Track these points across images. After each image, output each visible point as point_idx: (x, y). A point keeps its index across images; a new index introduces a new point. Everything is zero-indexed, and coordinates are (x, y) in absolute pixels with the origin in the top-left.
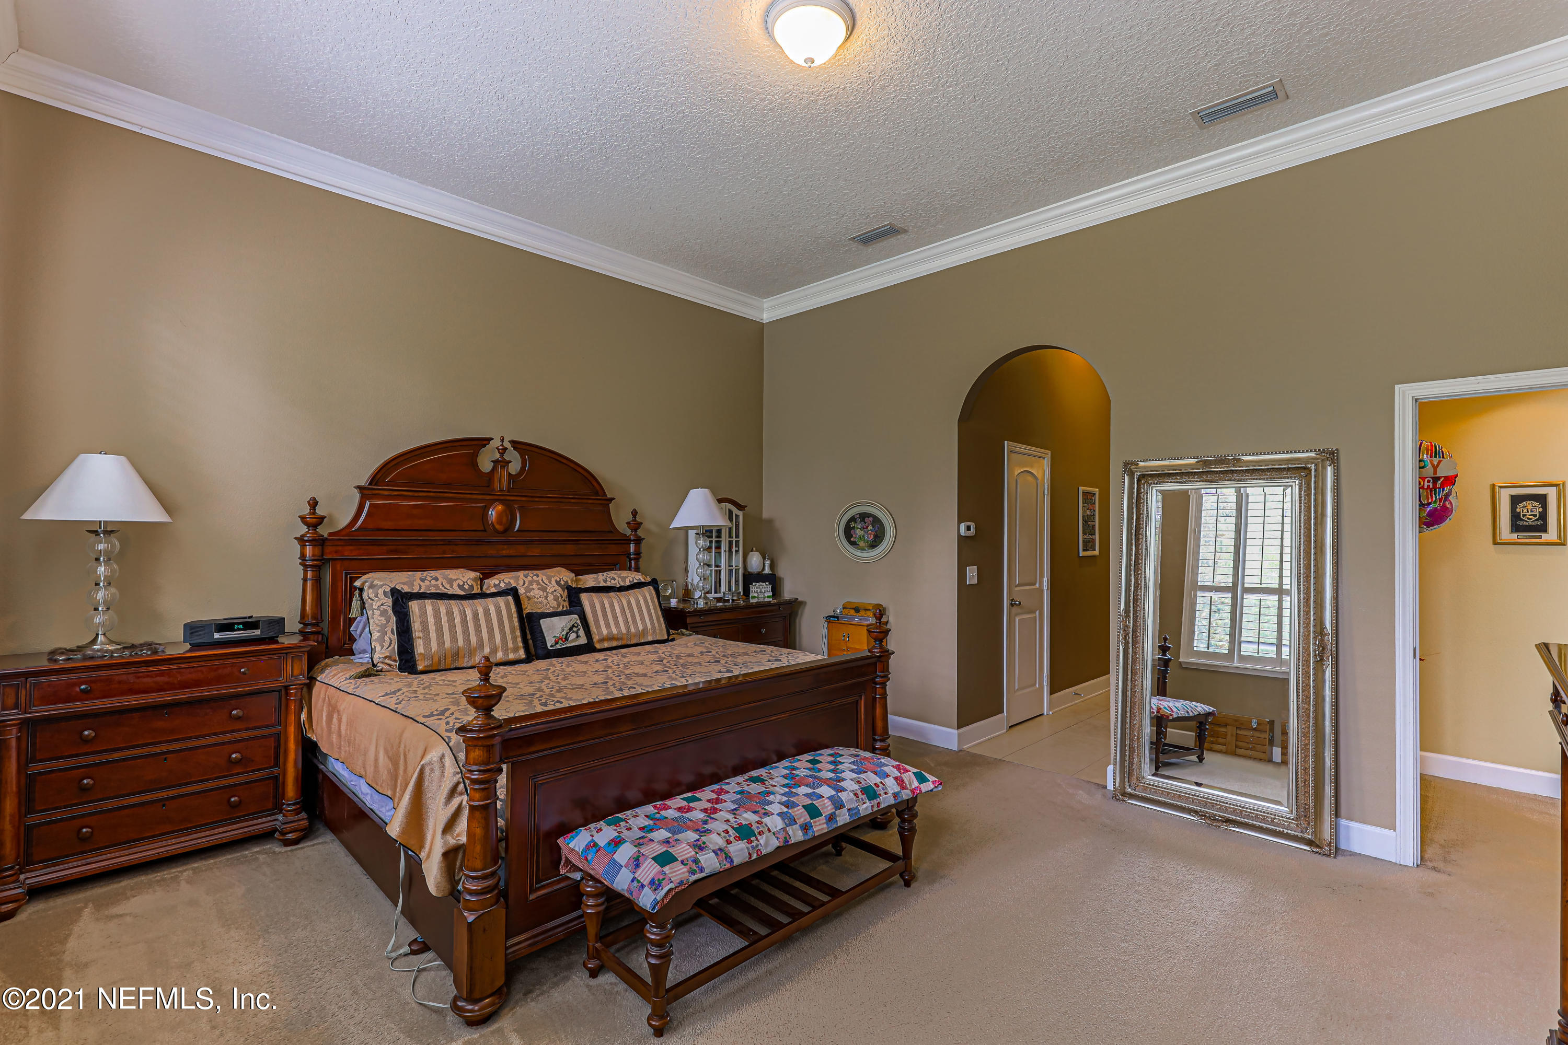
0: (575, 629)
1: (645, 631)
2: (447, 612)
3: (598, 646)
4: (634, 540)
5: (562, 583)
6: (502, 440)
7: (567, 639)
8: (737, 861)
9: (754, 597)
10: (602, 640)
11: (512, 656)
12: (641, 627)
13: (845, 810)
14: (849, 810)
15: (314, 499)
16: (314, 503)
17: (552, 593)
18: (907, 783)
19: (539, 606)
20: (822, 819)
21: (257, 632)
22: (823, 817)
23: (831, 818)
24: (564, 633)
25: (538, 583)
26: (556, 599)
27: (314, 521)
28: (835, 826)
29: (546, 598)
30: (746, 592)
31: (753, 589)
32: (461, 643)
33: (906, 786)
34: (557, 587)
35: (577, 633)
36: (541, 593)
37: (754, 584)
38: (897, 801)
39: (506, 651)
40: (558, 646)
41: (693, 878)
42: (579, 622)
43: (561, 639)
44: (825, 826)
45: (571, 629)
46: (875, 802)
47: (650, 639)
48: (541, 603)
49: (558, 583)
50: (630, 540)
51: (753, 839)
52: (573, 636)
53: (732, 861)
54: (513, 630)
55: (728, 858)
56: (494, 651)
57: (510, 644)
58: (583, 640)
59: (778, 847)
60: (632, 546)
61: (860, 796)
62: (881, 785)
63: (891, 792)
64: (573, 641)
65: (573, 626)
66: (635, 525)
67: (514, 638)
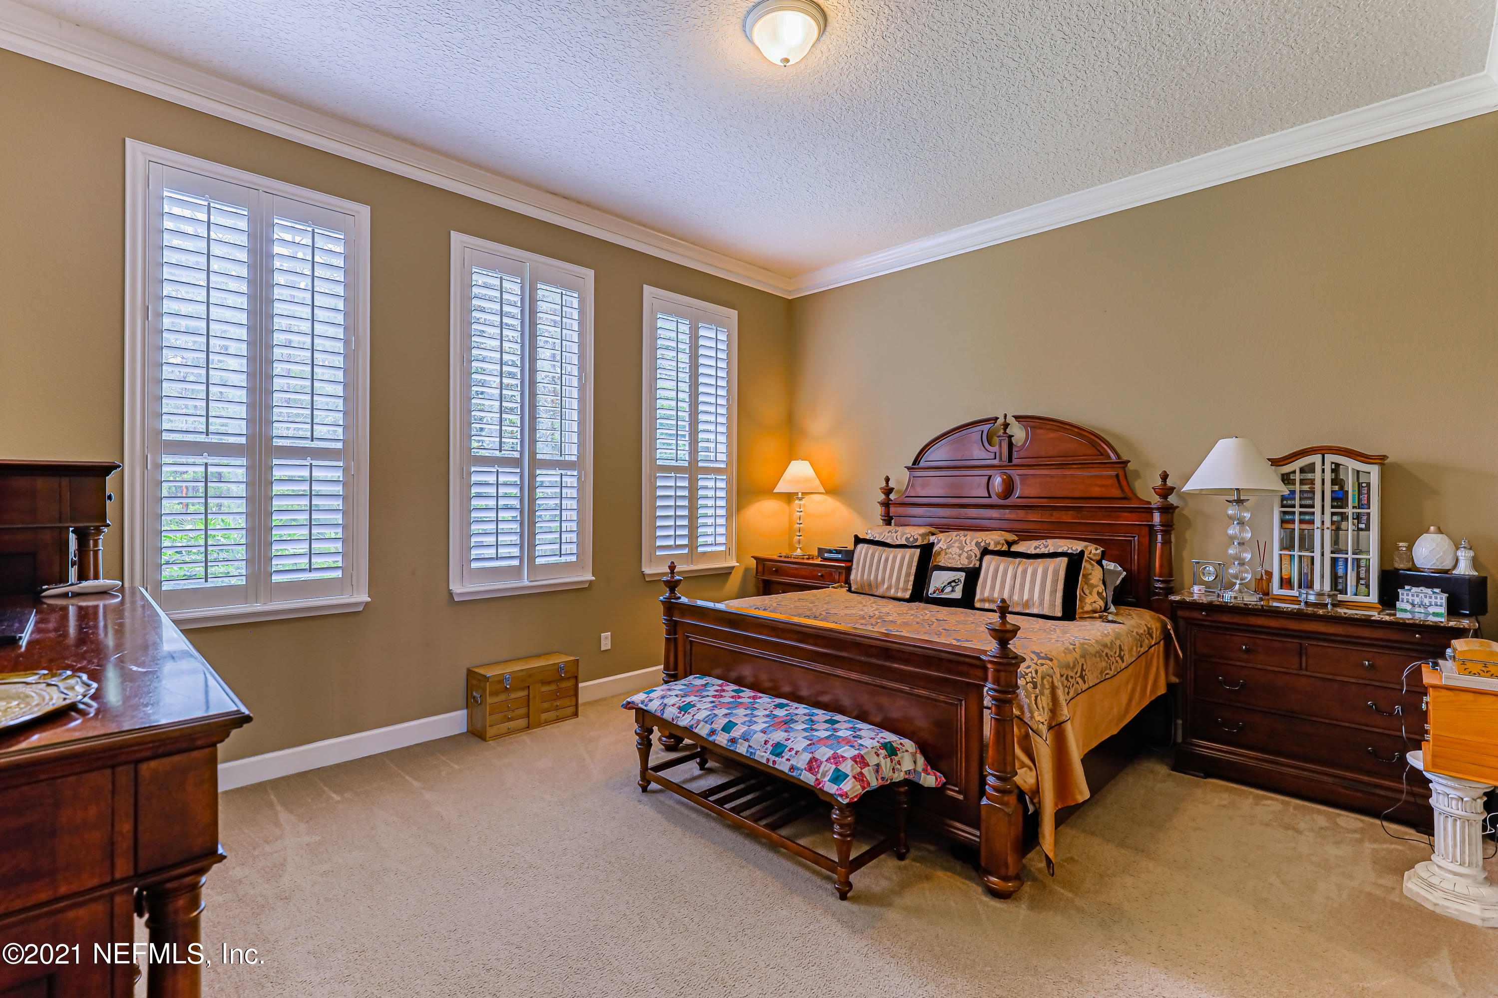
0: (953, 584)
1: (1027, 604)
2: (872, 554)
3: (977, 605)
4: (1158, 509)
5: (983, 544)
6: (1005, 416)
7: (942, 591)
8: (665, 716)
9: (1405, 611)
10: (983, 600)
11: (900, 595)
12: (1026, 597)
13: (746, 744)
14: (750, 746)
15: (888, 476)
16: (887, 480)
17: (967, 552)
18: (821, 771)
19: (950, 561)
20: (727, 736)
21: (840, 556)
23: (733, 741)
24: (943, 585)
25: (961, 542)
26: (969, 558)
27: (888, 491)
28: (732, 748)
29: (960, 555)
30: (1388, 599)
31: (1405, 597)
32: (872, 577)
33: (818, 772)
34: (974, 547)
35: (953, 587)
36: (958, 551)
37: (1407, 587)
38: (790, 773)
39: (897, 589)
40: (935, 595)
41: (640, 705)
42: (963, 580)
43: (939, 590)
44: (726, 742)
45: (950, 583)
46: (773, 758)
47: (1035, 611)
48: (953, 559)
49: (978, 544)
50: (1152, 509)
51: (683, 713)
52: (949, 589)
53: (662, 714)
54: (908, 575)
55: (663, 710)
56: (889, 588)
57: (901, 585)
58: (958, 594)
59: (686, 728)
60: (1157, 517)
61: (769, 746)
62: (793, 752)
63: (793, 762)
64: (947, 593)
65: (954, 581)
66: (1165, 491)
67: (906, 582)
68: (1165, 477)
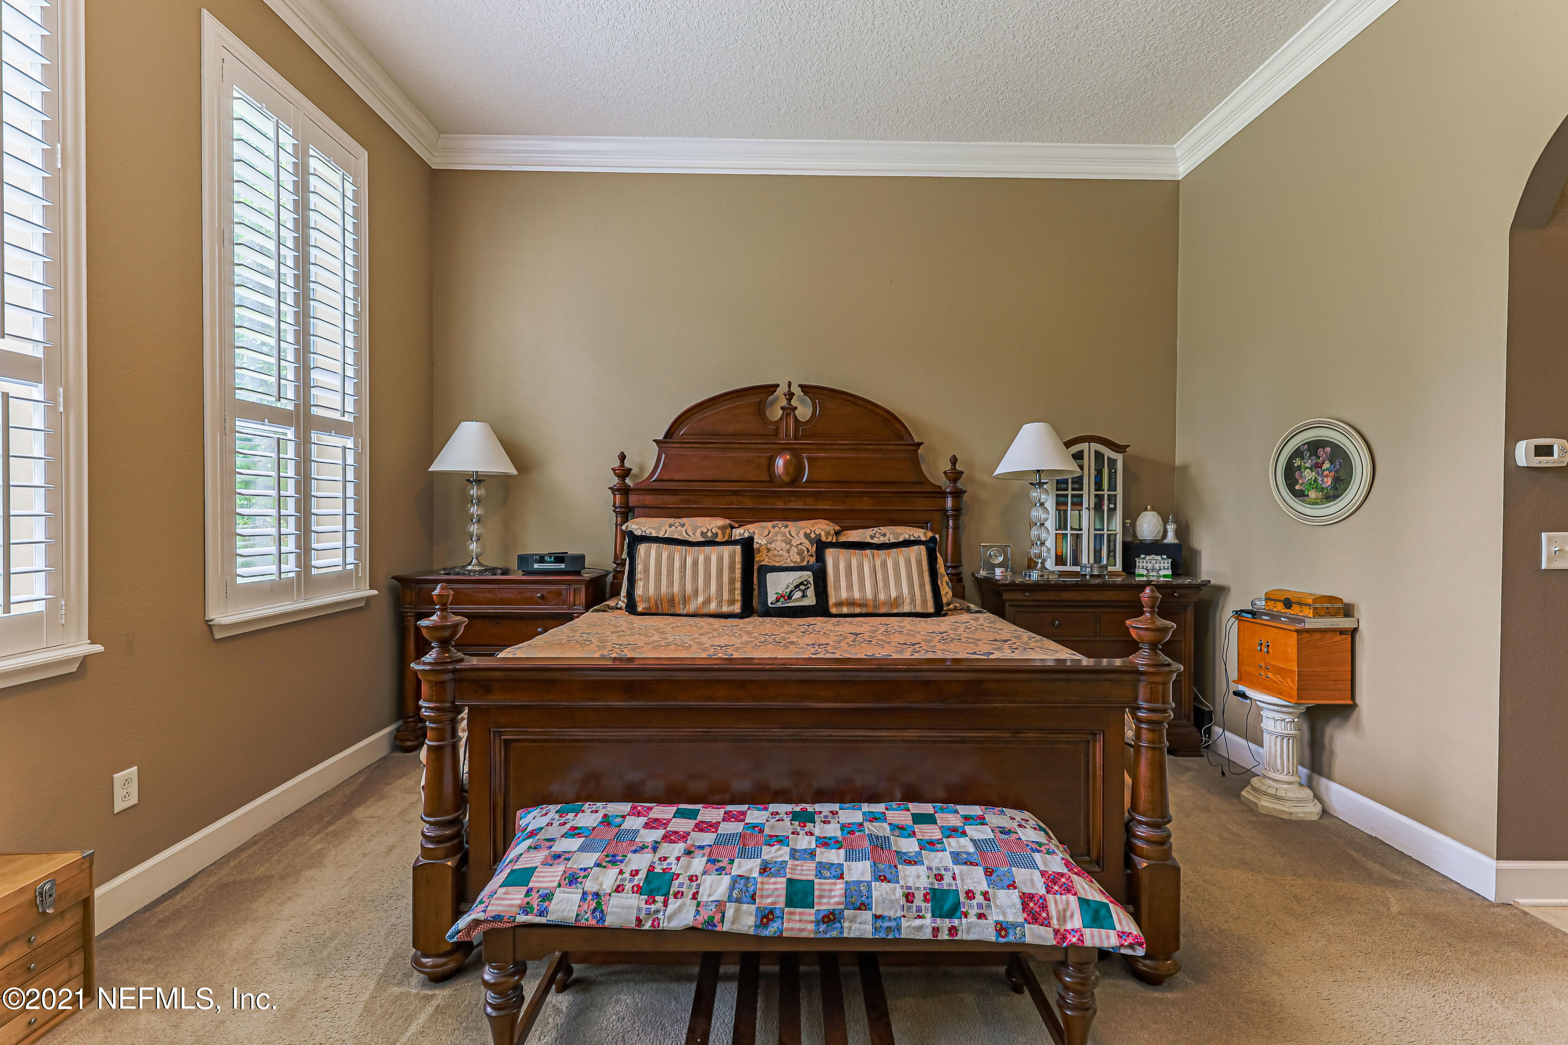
0: (802, 587)
1: (898, 601)
2: (669, 557)
3: (834, 610)
4: (950, 493)
5: (813, 536)
6: (790, 384)
7: (790, 597)
8: (610, 921)
9: (1143, 575)
10: (839, 604)
11: (725, 609)
12: (894, 594)
13: (867, 916)
14: (877, 917)
15: (623, 453)
16: (622, 457)
17: (797, 546)
18: (1053, 913)
19: (777, 559)
20: (809, 914)
21: (563, 566)
22: (813, 911)
23: (831, 918)
24: (789, 590)
25: (784, 535)
26: (800, 553)
27: (623, 473)
28: (834, 934)
29: (788, 551)
30: (1129, 566)
31: (1141, 564)
32: (676, 588)
33: (1048, 917)
34: (804, 540)
35: (803, 591)
36: (784, 545)
37: (1142, 556)
38: (1002, 940)
39: (720, 603)
40: (779, 604)
41: (522, 918)
42: (811, 580)
43: (783, 596)
44: (811, 927)
45: (797, 587)
46: (946, 923)
47: (906, 609)
48: (780, 556)
49: (807, 536)
50: (945, 493)
51: (660, 899)
52: (798, 594)
53: (602, 919)
54: (732, 581)
55: (599, 910)
56: (707, 601)
57: (726, 596)
58: (810, 600)
59: (693, 928)
60: (949, 502)
61: (919, 901)
62: (979, 899)
63: (995, 916)
64: (797, 600)
65: (802, 583)
66: (955, 476)
67: (732, 591)
68: (954, 461)
